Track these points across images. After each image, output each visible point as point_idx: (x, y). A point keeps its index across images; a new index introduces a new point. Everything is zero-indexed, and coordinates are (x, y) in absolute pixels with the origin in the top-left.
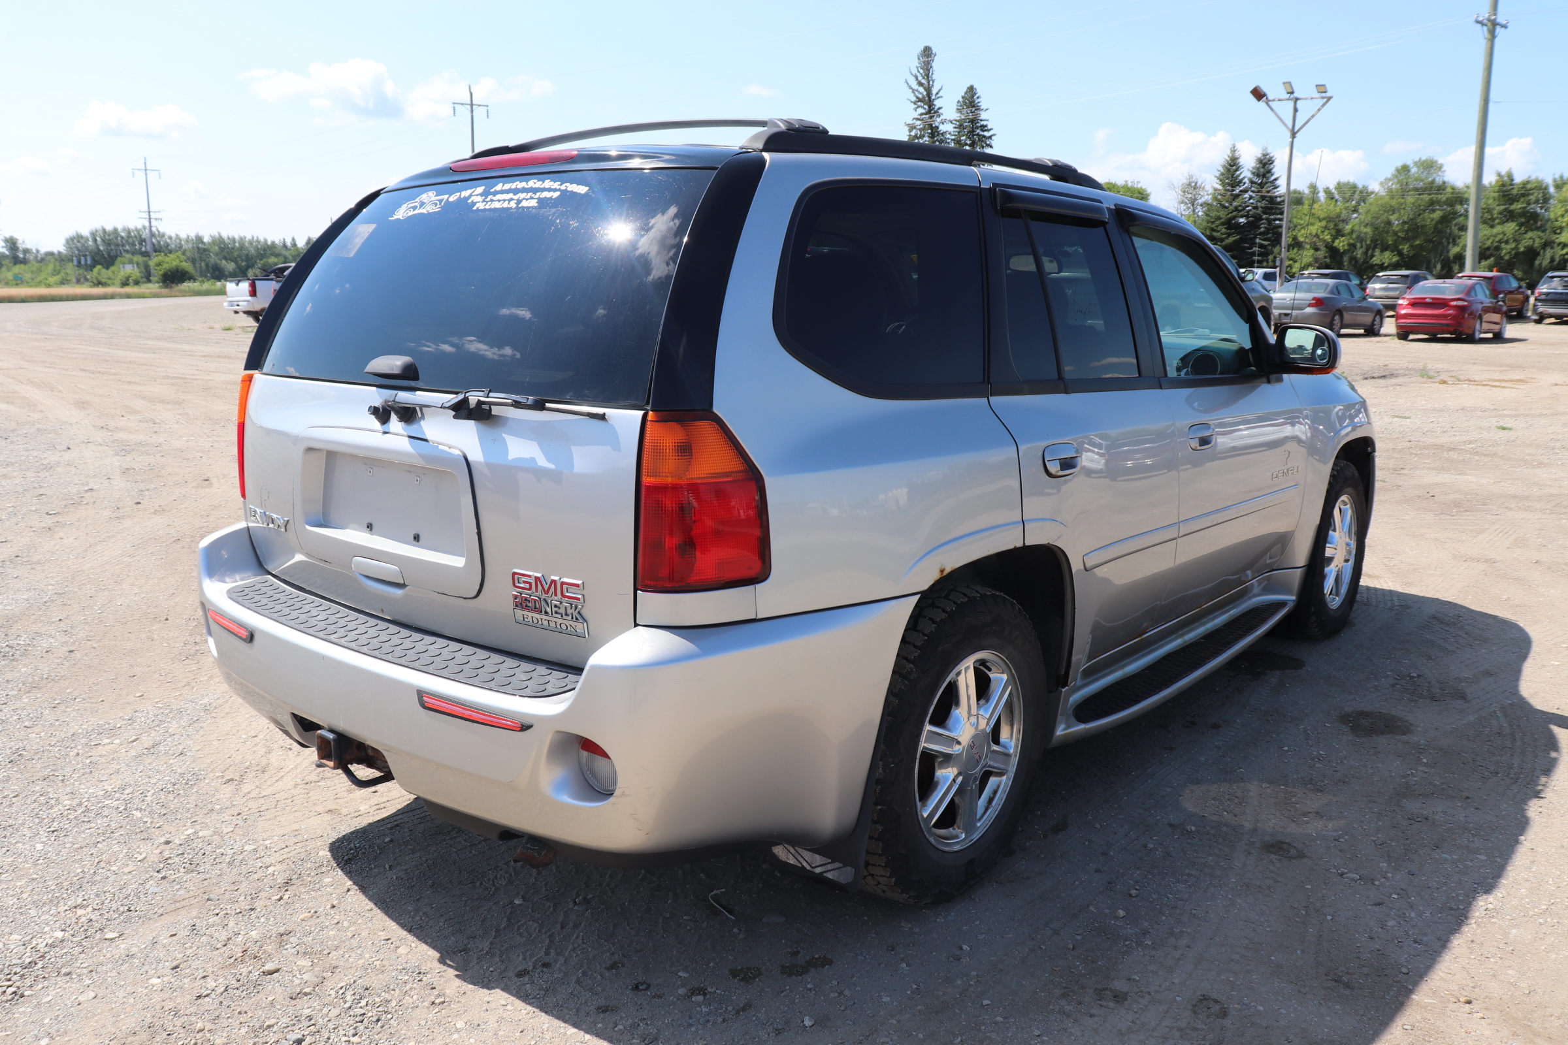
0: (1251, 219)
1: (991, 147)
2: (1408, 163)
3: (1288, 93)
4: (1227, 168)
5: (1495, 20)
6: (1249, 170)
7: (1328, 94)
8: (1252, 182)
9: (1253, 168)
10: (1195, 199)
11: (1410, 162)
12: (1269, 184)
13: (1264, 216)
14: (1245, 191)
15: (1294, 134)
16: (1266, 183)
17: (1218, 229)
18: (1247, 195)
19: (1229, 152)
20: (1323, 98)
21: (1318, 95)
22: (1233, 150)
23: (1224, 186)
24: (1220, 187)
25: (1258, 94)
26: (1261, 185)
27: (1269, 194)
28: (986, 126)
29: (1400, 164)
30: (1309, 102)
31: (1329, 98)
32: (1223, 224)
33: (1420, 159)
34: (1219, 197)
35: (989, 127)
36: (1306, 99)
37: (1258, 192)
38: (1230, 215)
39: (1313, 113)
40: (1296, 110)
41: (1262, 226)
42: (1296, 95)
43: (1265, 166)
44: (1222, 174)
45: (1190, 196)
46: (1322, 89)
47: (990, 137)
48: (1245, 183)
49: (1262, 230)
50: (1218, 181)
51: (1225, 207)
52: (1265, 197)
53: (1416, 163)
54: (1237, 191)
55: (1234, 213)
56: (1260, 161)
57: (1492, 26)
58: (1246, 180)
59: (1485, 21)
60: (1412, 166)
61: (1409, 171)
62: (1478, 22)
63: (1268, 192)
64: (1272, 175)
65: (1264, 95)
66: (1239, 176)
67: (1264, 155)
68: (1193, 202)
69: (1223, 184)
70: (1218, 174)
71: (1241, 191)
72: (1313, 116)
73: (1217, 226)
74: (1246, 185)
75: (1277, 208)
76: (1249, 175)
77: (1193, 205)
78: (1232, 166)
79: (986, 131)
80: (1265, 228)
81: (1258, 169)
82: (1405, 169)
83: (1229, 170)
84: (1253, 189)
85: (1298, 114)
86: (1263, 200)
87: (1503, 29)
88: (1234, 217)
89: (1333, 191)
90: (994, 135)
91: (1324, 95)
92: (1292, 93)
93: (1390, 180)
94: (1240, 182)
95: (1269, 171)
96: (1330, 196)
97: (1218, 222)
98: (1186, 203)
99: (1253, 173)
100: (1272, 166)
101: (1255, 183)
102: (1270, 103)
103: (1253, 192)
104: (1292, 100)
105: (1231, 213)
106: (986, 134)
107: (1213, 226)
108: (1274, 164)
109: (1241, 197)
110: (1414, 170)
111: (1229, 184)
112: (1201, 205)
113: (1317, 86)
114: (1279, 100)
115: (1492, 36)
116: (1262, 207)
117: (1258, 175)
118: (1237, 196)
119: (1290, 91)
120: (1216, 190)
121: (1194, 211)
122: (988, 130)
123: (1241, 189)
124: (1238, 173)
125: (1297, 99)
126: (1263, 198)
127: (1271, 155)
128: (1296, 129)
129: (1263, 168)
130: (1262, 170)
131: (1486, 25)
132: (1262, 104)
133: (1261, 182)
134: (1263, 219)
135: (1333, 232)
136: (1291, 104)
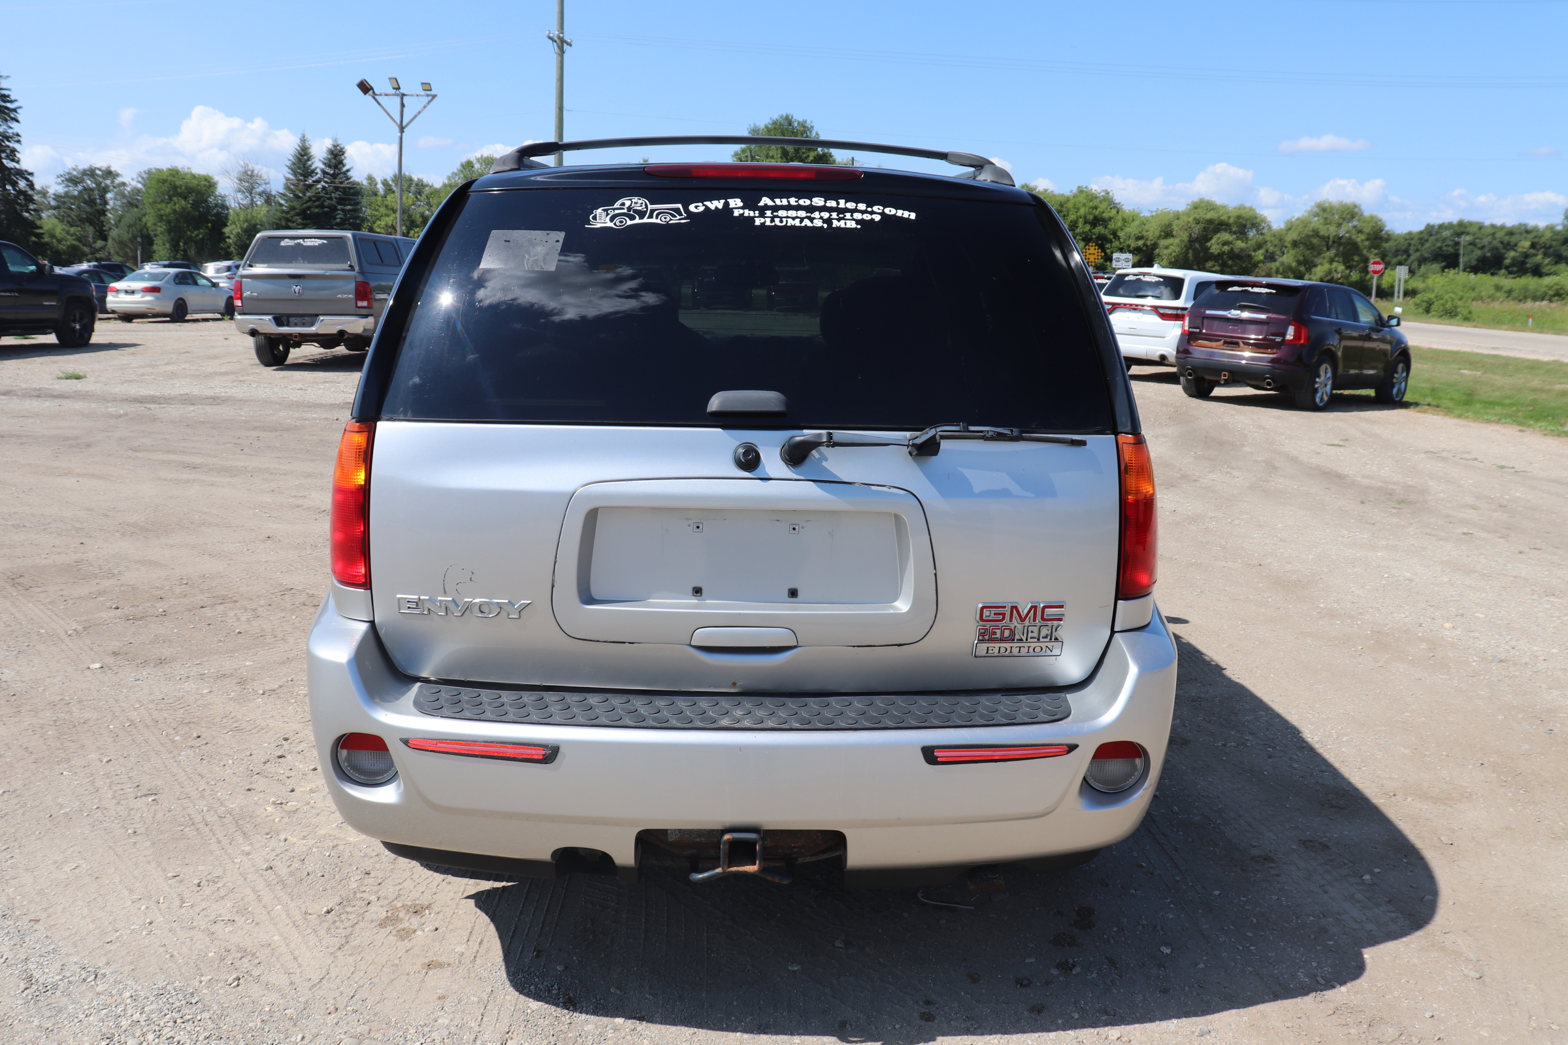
0: (326, 209)
1: (17, 121)
2: (471, 160)
3: (394, 88)
4: (298, 158)
5: (563, 37)
6: (320, 160)
7: (432, 93)
8: (324, 172)
9: (325, 159)
10: (253, 188)
11: (473, 159)
12: (341, 176)
13: (339, 207)
14: (318, 181)
15: (402, 129)
16: (339, 174)
17: (294, 219)
18: (319, 186)
19: (298, 141)
20: (428, 95)
21: (423, 93)
22: (303, 140)
23: (296, 176)
24: (291, 177)
25: (365, 87)
26: (334, 176)
27: (342, 185)
28: (8, 96)
29: (464, 160)
30: (415, 98)
31: (434, 96)
32: (298, 214)
33: (482, 156)
34: (292, 187)
35: (13, 98)
36: (412, 95)
37: (332, 182)
38: (305, 205)
39: (419, 109)
40: (403, 105)
41: (338, 216)
42: (402, 91)
43: (336, 157)
44: (294, 164)
45: (247, 184)
46: (427, 87)
47: (15, 110)
48: (317, 174)
49: (338, 220)
50: (290, 171)
51: (299, 197)
52: (338, 187)
53: (478, 160)
54: (310, 181)
55: (309, 204)
56: (331, 152)
57: (561, 44)
58: (318, 170)
59: (556, 38)
60: (475, 162)
61: (473, 167)
62: (550, 38)
63: (341, 183)
64: (344, 166)
65: (372, 88)
66: (311, 166)
67: (334, 146)
68: (250, 191)
69: (295, 173)
70: (289, 163)
71: (314, 182)
72: (419, 113)
73: (292, 217)
74: (319, 176)
75: (350, 199)
76: (322, 166)
77: (251, 194)
78: (303, 156)
79: (8, 102)
80: (341, 218)
81: (329, 160)
82: (469, 165)
83: (300, 160)
84: (325, 179)
85: (405, 109)
86: (336, 191)
87: (569, 47)
88: (309, 208)
89: (390, 183)
90: (20, 107)
91: (428, 93)
92: (399, 88)
93: (456, 174)
94: (313, 172)
95: (341, 163)
96: (388, 188)
97: (292, 213)
98: (244, 192)
99: (325, 164)
100: (343, 157)
101: (328, 174)
102: (377, 97)
103: (326, 182)
104: (398, 95)
105: (305, 203)
106: (8, 105)
107: (289, 216)
108: (345, 155)
109: (314, 188)
110: (477, 166)
111: (301, 175)
112: (260, 195)
113: (422, 84)
114: (386, 95)
115: (562, 52)
116: (336, 198)
117: (330, 166)
118: (310, 186)
119: (397, 86)
120: (287, 179)
121: (252, 200)
122: (11, 102)
123: (314, 179)
124: (309, 163)
125: (403, 95)
126: (337, 189)
127: (342, 146)
128: (404, 124)
129: (335, 159)
130: (333, 161)
131: (556, 42)
132: (368, 97)
133: (334, 173)
134: (338, 210)
135: (408, 223)
136: (398, 99)
